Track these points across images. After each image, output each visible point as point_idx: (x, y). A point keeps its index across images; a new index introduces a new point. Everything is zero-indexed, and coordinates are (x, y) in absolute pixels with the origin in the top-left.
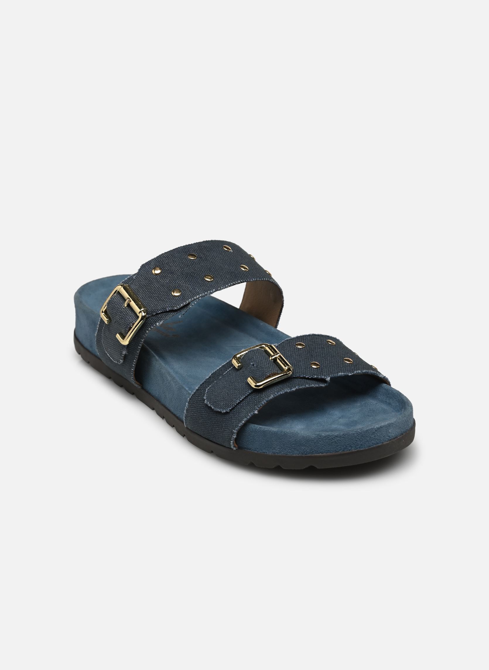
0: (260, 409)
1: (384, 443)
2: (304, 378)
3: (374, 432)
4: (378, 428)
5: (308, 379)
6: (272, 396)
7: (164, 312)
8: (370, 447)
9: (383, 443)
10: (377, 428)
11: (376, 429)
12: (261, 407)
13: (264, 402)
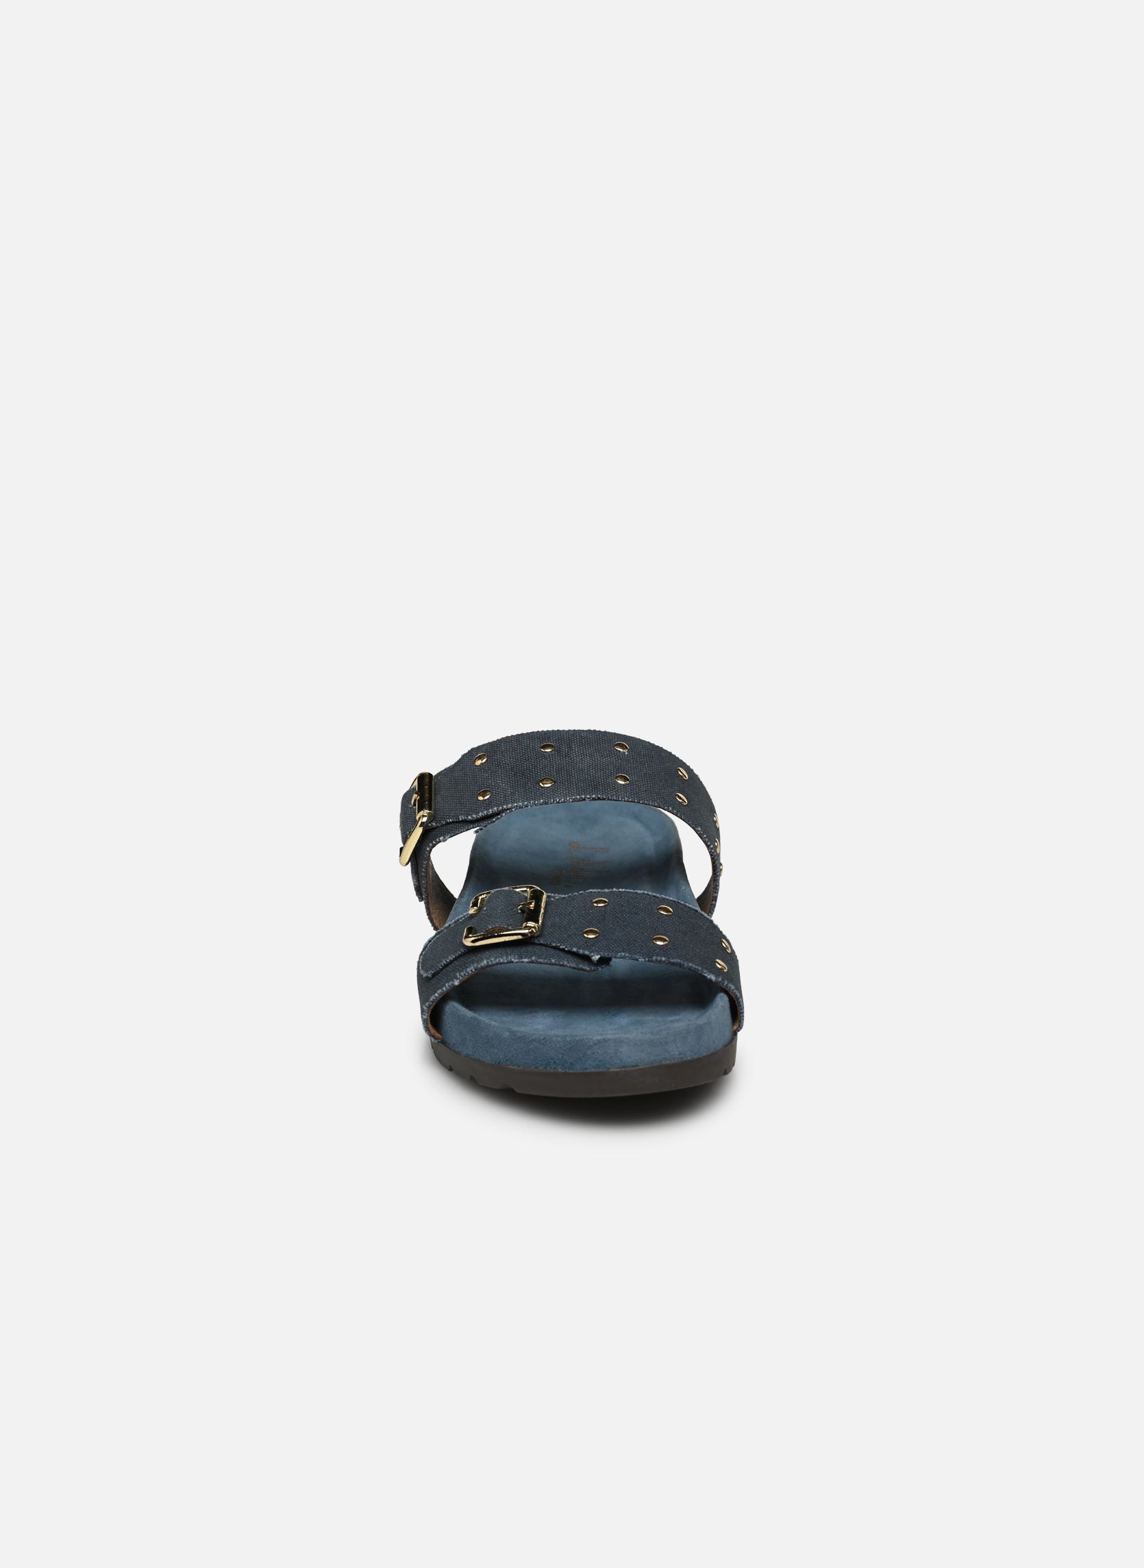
0: (464, 979)
1: (612, 1070)
2: (556, 948)
3: (591, 1046)
4: (599, 1041)
5: (563, 950)
6: (485, 962)
7: (457, 822)
8: (585, 1071)
9: (608, 1068)
10: (597, 1040)
11: (596, 1042)
12: (466, 977)
13: (471, 970)
